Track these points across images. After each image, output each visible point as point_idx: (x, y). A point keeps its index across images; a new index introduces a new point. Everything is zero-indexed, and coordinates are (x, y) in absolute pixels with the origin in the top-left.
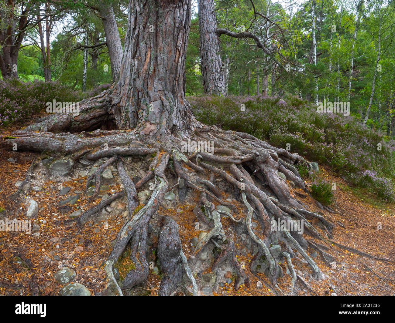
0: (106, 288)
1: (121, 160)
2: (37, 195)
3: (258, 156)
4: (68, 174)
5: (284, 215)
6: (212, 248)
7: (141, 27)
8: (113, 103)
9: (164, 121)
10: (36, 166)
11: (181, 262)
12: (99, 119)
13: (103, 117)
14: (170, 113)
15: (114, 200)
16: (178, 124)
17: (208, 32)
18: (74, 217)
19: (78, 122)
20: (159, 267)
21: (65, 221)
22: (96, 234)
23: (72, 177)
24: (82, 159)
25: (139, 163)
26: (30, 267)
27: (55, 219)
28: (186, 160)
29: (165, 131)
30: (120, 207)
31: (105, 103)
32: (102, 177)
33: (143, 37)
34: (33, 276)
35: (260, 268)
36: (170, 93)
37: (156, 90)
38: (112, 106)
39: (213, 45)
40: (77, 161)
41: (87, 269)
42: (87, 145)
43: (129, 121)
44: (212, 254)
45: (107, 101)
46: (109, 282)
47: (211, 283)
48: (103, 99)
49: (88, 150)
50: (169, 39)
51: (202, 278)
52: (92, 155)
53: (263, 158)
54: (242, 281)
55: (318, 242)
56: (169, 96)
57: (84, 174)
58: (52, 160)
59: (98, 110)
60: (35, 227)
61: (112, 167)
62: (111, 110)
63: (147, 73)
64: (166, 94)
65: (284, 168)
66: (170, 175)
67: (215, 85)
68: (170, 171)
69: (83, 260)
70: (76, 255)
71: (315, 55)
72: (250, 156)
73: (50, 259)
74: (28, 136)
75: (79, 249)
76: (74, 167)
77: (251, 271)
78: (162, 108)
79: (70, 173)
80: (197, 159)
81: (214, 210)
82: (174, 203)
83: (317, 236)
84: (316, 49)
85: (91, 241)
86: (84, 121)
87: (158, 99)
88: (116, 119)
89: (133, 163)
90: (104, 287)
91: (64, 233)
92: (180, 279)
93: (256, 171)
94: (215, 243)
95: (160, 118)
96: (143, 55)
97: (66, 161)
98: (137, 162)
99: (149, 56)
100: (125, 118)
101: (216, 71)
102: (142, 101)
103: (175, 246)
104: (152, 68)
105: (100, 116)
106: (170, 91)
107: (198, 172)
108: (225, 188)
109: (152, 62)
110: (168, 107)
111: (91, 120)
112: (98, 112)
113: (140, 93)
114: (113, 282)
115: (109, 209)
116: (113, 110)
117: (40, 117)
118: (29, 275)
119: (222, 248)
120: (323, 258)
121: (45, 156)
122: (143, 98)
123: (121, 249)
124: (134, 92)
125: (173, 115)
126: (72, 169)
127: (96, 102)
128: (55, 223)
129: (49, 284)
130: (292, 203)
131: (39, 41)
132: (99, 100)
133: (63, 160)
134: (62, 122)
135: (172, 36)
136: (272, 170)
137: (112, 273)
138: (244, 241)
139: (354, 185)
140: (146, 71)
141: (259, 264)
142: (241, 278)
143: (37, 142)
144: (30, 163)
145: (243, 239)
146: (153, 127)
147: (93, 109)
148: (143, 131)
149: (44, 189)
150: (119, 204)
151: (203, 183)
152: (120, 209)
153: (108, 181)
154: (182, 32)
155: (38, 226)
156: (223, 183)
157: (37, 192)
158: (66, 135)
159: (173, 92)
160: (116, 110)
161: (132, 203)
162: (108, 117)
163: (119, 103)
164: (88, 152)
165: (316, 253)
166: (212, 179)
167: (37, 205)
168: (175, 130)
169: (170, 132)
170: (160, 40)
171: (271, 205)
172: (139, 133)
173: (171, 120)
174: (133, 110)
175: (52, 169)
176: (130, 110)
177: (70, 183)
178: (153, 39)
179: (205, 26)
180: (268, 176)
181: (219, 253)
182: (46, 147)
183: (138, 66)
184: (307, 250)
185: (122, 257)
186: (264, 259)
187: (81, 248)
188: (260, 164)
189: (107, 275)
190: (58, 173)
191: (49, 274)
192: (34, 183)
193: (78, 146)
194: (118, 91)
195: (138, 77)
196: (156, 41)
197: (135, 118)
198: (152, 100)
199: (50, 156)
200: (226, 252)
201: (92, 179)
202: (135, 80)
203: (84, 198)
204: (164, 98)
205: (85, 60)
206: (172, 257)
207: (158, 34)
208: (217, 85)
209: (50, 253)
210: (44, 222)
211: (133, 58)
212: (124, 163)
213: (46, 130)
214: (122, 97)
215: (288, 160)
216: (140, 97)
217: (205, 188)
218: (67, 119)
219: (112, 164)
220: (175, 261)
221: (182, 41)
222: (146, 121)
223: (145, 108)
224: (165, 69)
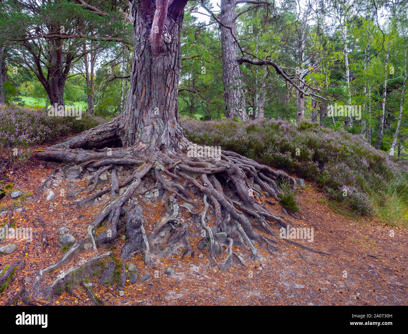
0: (85, 238)
1: (115, 168)
2: (56, 189)
3: (228, 168)
4: (78, 177)
5: (238, 213)
6: (170, 229)
7: (139, 71)
8: (119, 127)
9: (154, 141)
10: (57, 171)
11: (141, 233)
12: (110, 140)
13: (113, 138)
14: (160, 135)
15: (104, 193)
16: (166, 144)
17: (230, 61)
18: (76, 202)
19: (93, 142)
20: (126, 236)
21: (70, 205)
22: (87, 212)
23: (81, 179)
24: (89, 167)
25: (129, 171)
26: (44, 225)
27: (64, 203)
28: (163, 169)
29: (154, 149)
30: (108, 198)
31: (114, 127)
32: (99, 179)
33: (140, 78)
34: (44, 230)
35: (206, 246)
36: (161, 120)
37: (149, 117)
38: (119, 130)
39: (234, 72)
40: (85, 168)
41: (76, 229)
42: (93, 157)
43: (128, 141)
44: (169, 233)
45: (116, 126)
46: (88, 236)
47: (164, 251)
48: (113, 124)
49: (93, 160)
50: (160, 79)
51: (158, 248)
52: (95, 165)
53: (232, 170)
54: (189, 253)
55: (270, 237)
56: (159, 122)
57: (89, 177)
58: (68, 167)
59: (109, 133)
60: (50, 206)
61: (108, 173)
62: (118, 133)
63: (143, 105)
64: (157, 120)
65: (261, 180)
66: (152, 180)
67: (236, 110)
68: (152, 177)
69: (75, 225)
70: (72, 222)
71: (347, 77)
72: (222, 168)
73: (56, 223)
74: (53, 150)
75: (75, 219)
76: (83, 172)
77: (198, 248)
78: (153, 132)
79: (80, 177)
80: (175, 169)
81: (175, 203)
82: (152, 200)
83: (271, 233)
84: (348, 71)
85: (83, 216)
86: (98, 141)
87: (150, 124)
88: (122, 139)
89: (125, 171)
90: (84, 238)
91: (68, 211)
92: (139, 244)
93: (228, 181)
94: (172, 225)
95: (151, 139)
96: (140, 91)
97: (77, 168)
98: (127, 170)
99: (144, 92)
100: (126, 138)
101: (237, 97)
102: (138, 125)
103: (136, 221)
104: (147, 101)
105: (110, 137)
106: (161, 118)
107: (173, 178)
108: (195, 192)
109: (147, 97)
110: (158, 131)
111: (103, 140)
112: (109, 135)
113: (137, 120)
114: (91, 236)
115: (100, 199)
116: (120, 133)
117: (66, 138)
118: (43, 230)
119: (176, 230)
120: (268, 248)
121: (64, 164)
122: (139, 124)
123: (100, 220)
124: (133, 119)
125: (163, 136)
126: (82, 174)
127: (108, 126)
128: (64, 205)
129: (53, 234)
130: (255, 207)
131: (84, 71)
132: (110, 125)
133: (76, 167)
134: (80, 142)
135: (162, 77)
136: (240, 180)
137: (91, 232)
138: (198, 228)
139: (331, 199)
140: (142, 103)
141: (205, 243)
142: (189, 251)
143: (59, 154)
144: (53, 169)
145: (198, 227)
146: (144, 145)
147: (105, 133)
148: (137, 148)
149: (60, 186)
150: (107, 196)
151: (175, 187)
152: (108, 200)
153: (104, 181)
154: (170, 73)
155: (53, 206)
156: (194, 188)
157: (56, 187)
158: (79, 150)
159: (163, 119)
160: (121, 133)
161: (113, 194)
162: (117, 138)
163: (123, 127)
164: (93, 162)
165: (264, 245)
166: (185, 184)
167: (54, 194)
168: (163, 148)
169: (159, 149)
170: (153, 80)
171: (227, 205)
172: (133, 150)
173: (160, 140)
174: (132, 132)
175: (68, 173)
176: (129, 133)
177: (79, 183)
178: (148, 79)
179: (227, 55)
180: (237, 184)
181: (174, 232)
182: (64, 158)
183: (136, 100)
184: (258, 242)
185: (100, 225)
186: (209, 240)
187: (76, 219)
188: (231, 175)
189: (87, 232)
190: (72, 176)
191: (54, 229)
192: (55, 182)
193: (86, 158)
194: (124, 119)
195: (136, 108)
196: (151, 80)
197: (133, 138)
198: (145, 125)
199: (67, 164)
200: (178, 232)
201: (92, 180)
202: (134, 110)
203: (85, 192)
204: (155, 123)
205: (122, 88)
206: (134, 229)
207: (152, 76)
208: (237, 110)
209: (57, 220)
210: (57, 204)
211: (133, 94)
212: (117, 171)
213: (69, 147)
214: (125, 123)
215: (270, 175)
216: (137, 123)
217: (177, 190)
218: (85, 139)
219: (108, 170)
220: (136, 231)
221: (171, 79)
222: (140, 141)
223: (140, 131)
224: (156, 101)
